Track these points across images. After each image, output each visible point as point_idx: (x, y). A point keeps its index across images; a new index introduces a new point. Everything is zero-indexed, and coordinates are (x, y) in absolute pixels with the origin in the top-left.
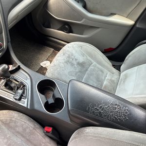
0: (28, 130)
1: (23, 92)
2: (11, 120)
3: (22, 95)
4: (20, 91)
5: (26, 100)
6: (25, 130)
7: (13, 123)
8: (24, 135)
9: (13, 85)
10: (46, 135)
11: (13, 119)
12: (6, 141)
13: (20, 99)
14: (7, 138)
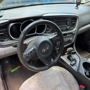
0: (71, 82)
1: (75, 63)
2: (65, 73)
3: (74, 64)
4: (74, 62)
5: (75, 67)
6: (70, 81)
7: (66, 75)
8: (69, 83)
9: (71, 58)
10: (80, 89)
11: (66, 73)
12: (60, 81)
13: (73, 65)
14: (61, 80)
